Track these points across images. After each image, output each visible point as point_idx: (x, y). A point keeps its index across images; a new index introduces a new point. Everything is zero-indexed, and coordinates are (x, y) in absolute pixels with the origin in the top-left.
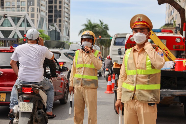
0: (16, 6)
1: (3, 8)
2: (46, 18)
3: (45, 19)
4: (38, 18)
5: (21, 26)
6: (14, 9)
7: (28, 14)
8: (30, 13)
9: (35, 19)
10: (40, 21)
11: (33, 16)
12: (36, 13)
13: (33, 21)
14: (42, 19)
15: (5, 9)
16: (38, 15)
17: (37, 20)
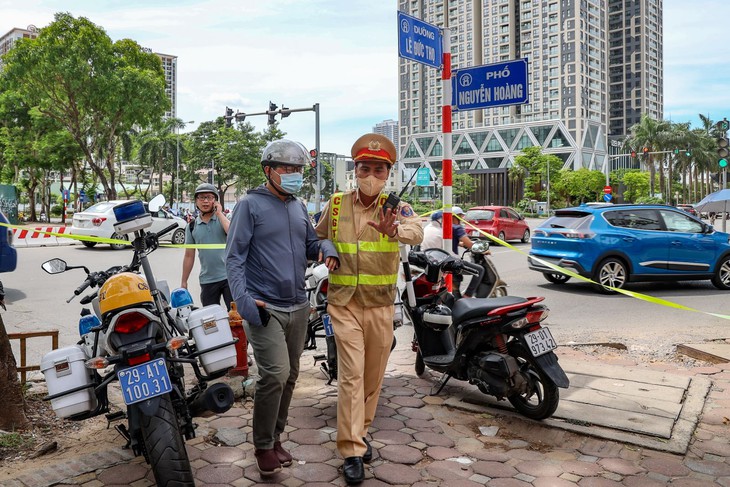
0: (541, 111)
1: (519, 117)
2: (604, 127)
3: (600, 129)
4: (582, 127)
5: (550, 146)
6: (539, 117)
7: (564, 122)
8: (567, 119)
9: (578, 129)
10: (588, 132)
11: (572, 124)
12: (578, 119)
13: (573, 134)
14: (594, 129)
15: (522, 119)
16: (582, 121)
17: (582, 132)
